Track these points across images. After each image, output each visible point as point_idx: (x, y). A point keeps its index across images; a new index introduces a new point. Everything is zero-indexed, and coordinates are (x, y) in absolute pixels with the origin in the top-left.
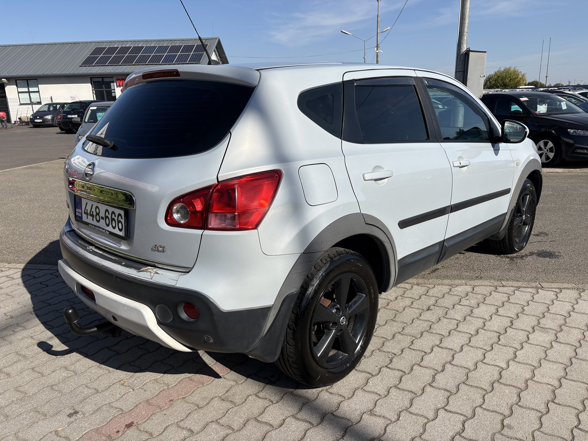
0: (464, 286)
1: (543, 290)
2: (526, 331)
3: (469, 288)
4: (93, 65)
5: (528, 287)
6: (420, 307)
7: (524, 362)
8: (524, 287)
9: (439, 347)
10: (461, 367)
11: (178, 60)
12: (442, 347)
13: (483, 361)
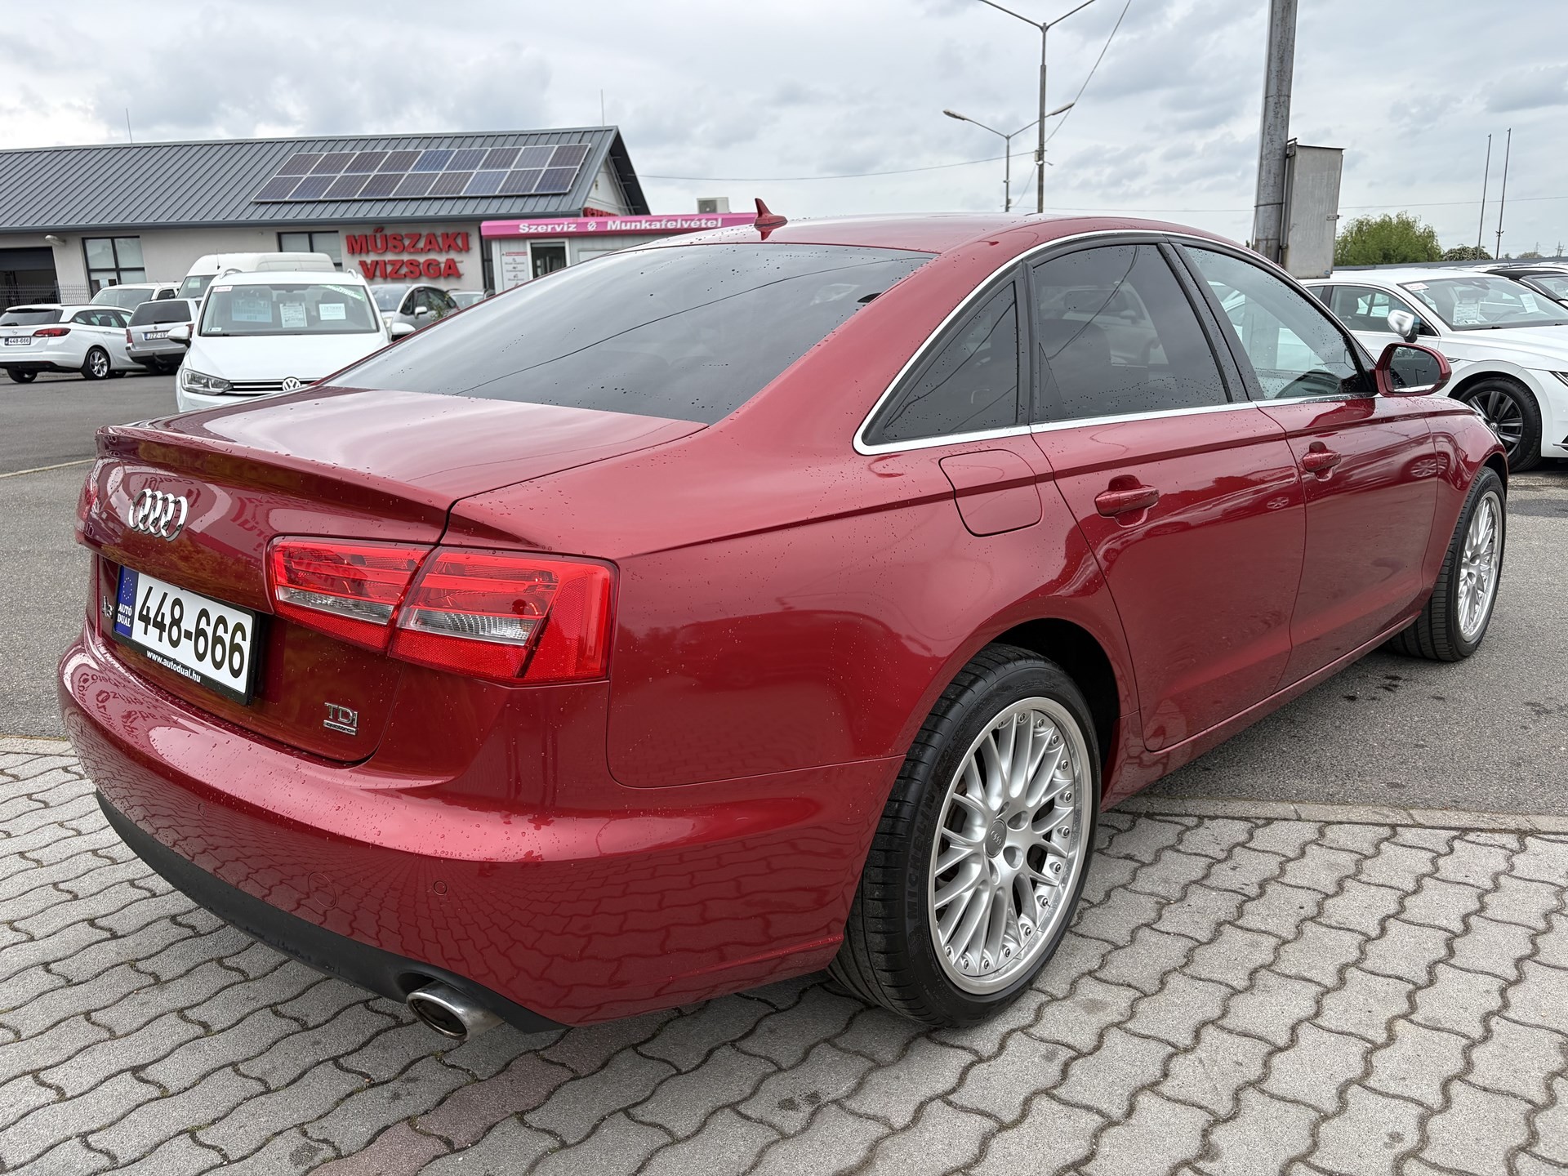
0: (1292, 823)
1: (1540, 838)
2: (1496, 976)
3: (1309, 831)
4: (287, 199)
5: (1493, 831)
6: (1160, 890)
7: (1502, 1086)
8: (1482, 830)
9: (1223, 1028)
10: (1295, 1102)
11: (509, 187)
12: (1231, 1027)
13: (1367, 1084)
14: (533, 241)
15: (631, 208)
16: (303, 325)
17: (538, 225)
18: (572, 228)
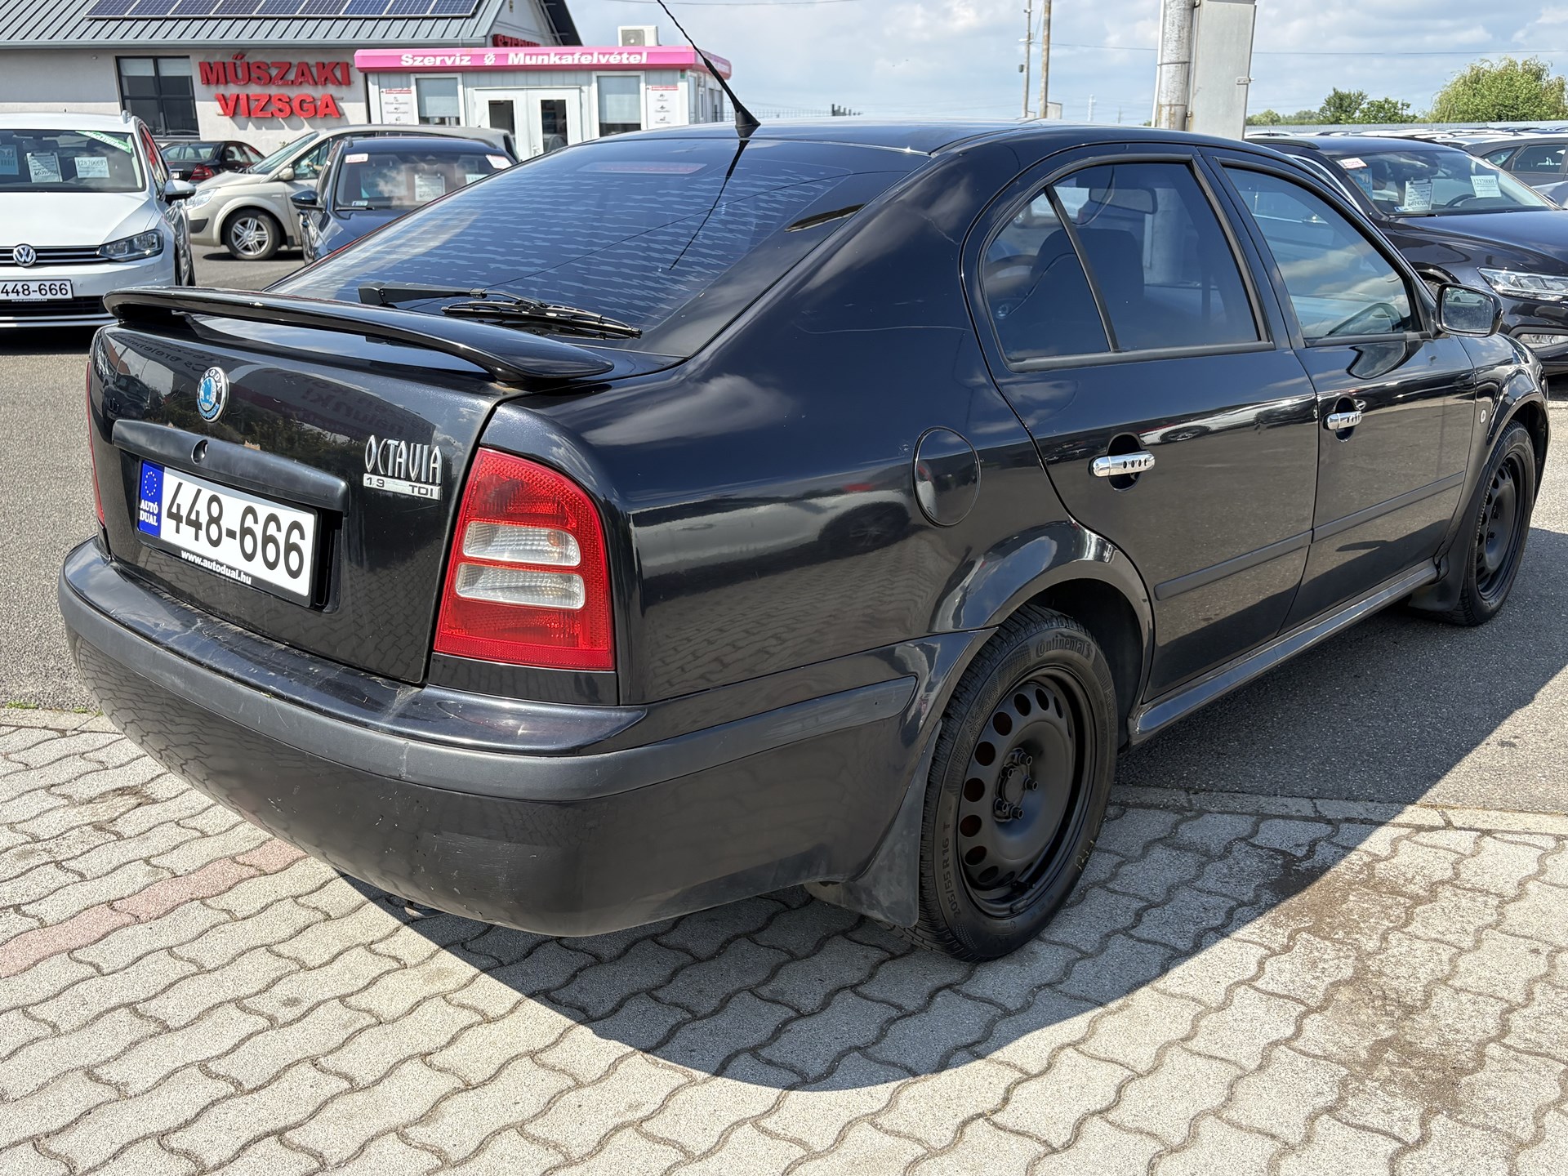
4: (126, 15)
11: (400, 7)
14: (418, 76)
15: (557, 35)
16: (57, 179)
17: (425, 56)
18: (466, 62)
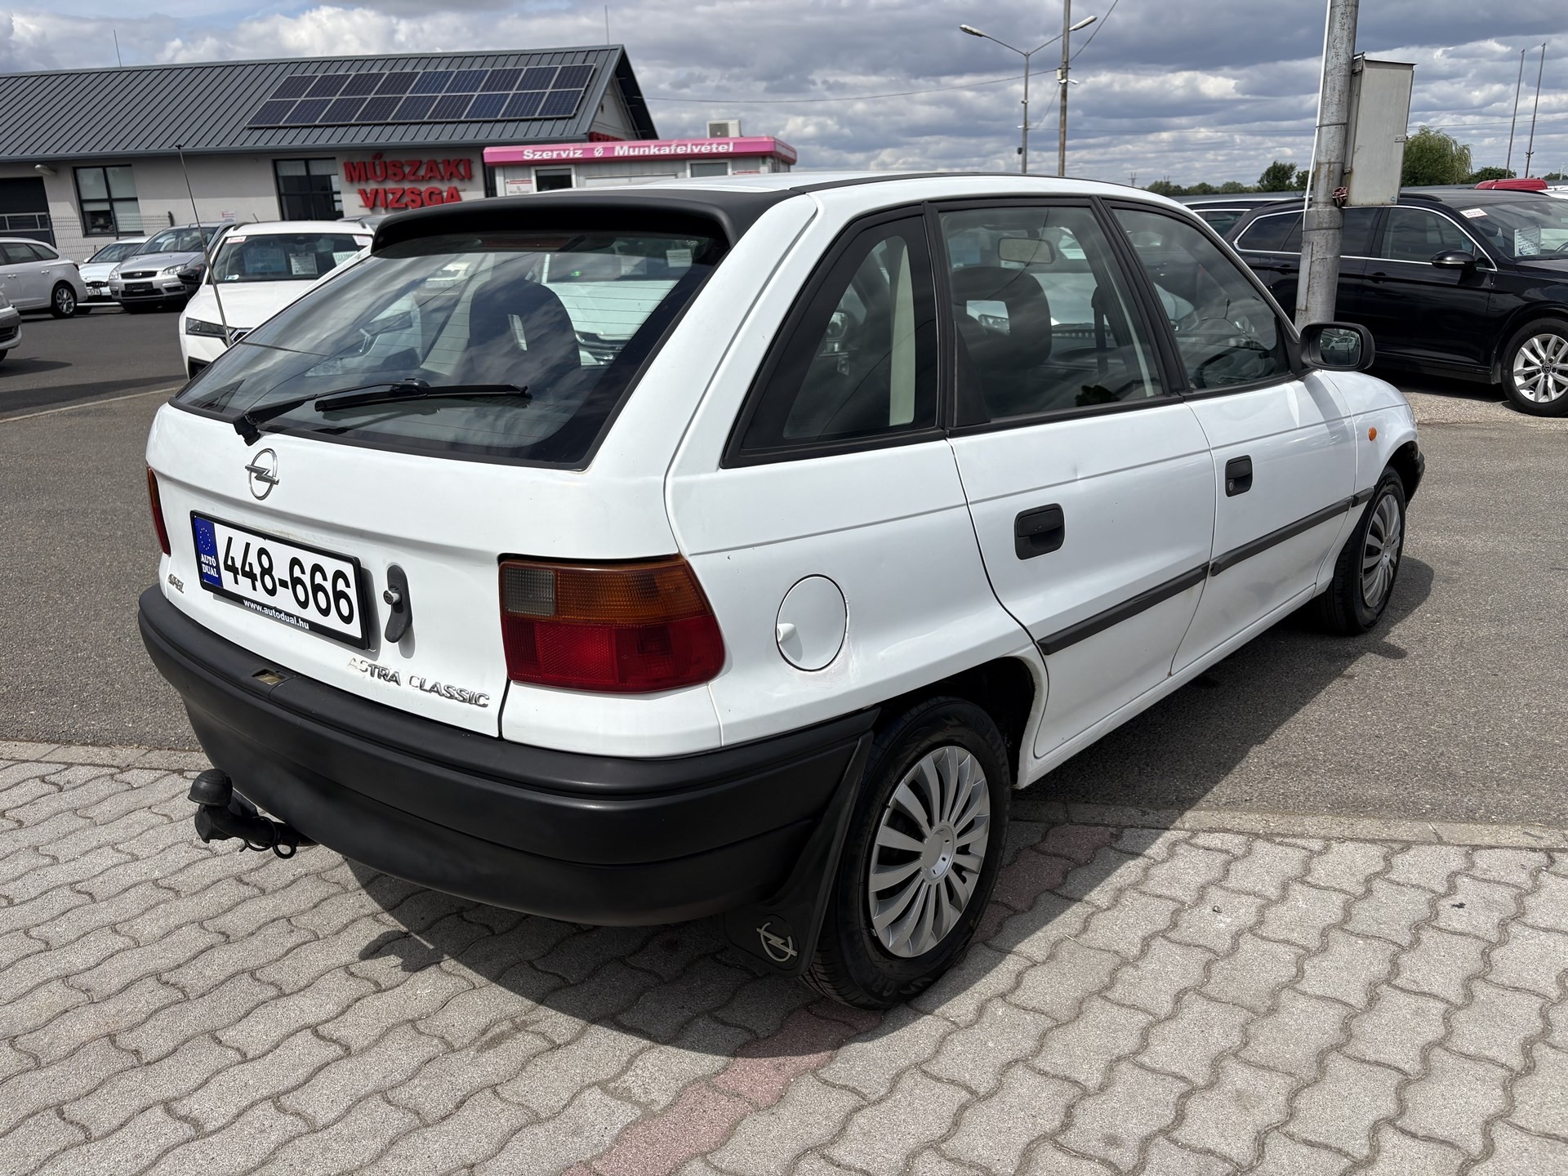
0: (1434, 847)
3: (1455, 858)
4: (281, 124)
6: (1296, 936)
11: (512, 111)
12: (1413, 1129)
14: (538, 168)
15: (638, 132)
17: (543, 151)
18: (578, 154)
